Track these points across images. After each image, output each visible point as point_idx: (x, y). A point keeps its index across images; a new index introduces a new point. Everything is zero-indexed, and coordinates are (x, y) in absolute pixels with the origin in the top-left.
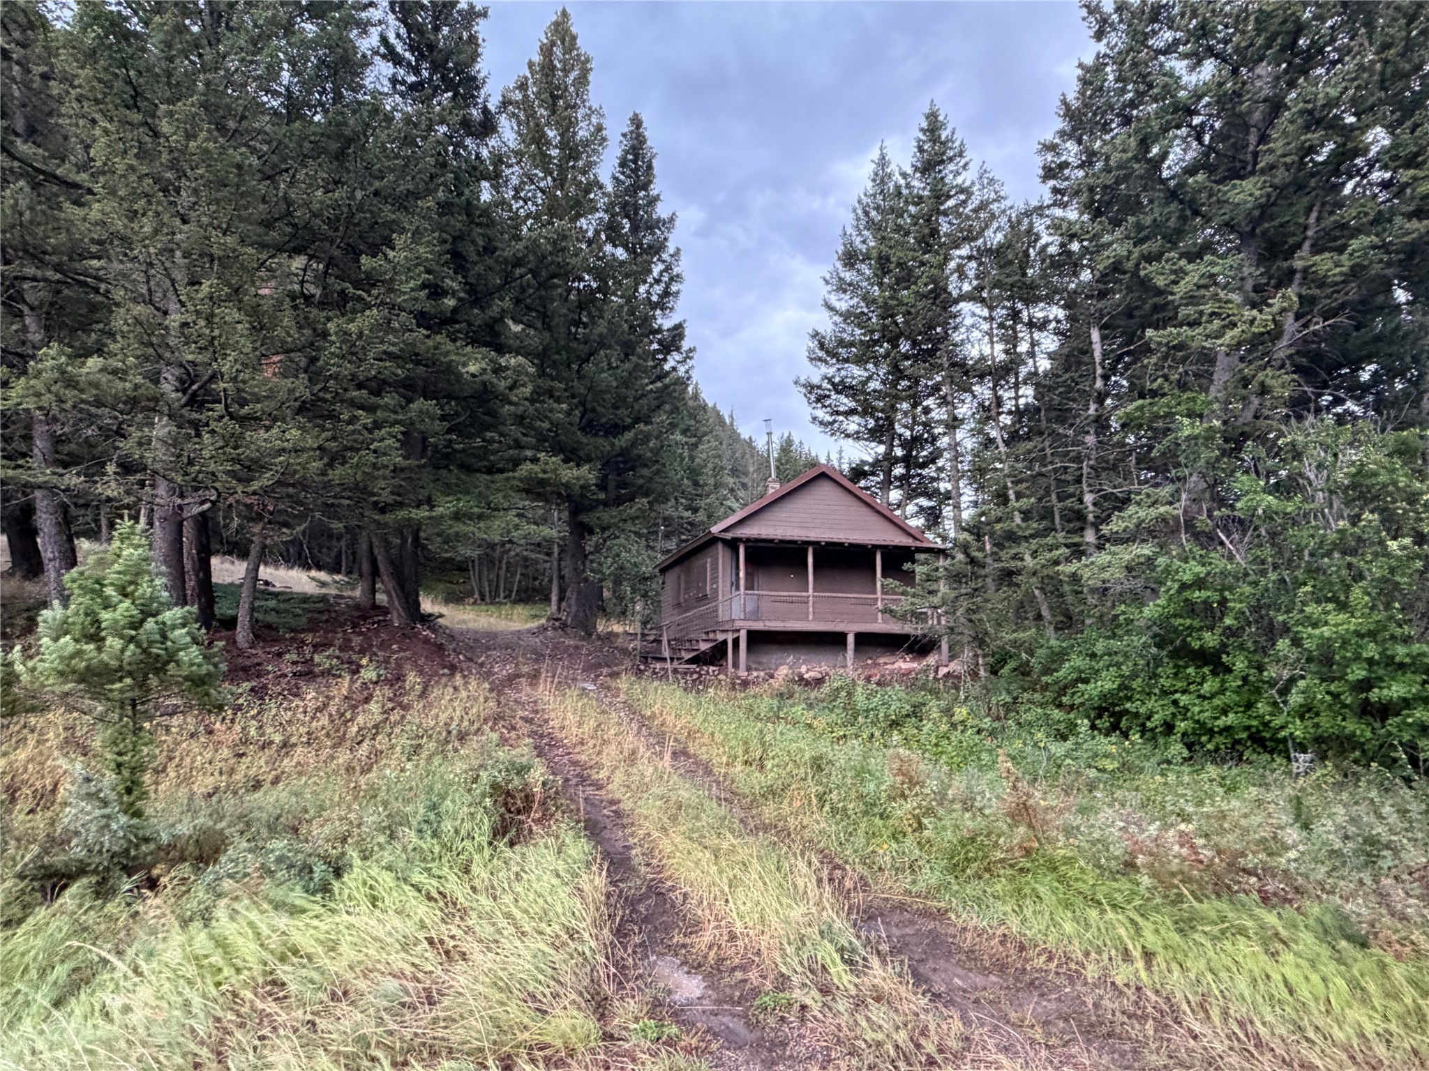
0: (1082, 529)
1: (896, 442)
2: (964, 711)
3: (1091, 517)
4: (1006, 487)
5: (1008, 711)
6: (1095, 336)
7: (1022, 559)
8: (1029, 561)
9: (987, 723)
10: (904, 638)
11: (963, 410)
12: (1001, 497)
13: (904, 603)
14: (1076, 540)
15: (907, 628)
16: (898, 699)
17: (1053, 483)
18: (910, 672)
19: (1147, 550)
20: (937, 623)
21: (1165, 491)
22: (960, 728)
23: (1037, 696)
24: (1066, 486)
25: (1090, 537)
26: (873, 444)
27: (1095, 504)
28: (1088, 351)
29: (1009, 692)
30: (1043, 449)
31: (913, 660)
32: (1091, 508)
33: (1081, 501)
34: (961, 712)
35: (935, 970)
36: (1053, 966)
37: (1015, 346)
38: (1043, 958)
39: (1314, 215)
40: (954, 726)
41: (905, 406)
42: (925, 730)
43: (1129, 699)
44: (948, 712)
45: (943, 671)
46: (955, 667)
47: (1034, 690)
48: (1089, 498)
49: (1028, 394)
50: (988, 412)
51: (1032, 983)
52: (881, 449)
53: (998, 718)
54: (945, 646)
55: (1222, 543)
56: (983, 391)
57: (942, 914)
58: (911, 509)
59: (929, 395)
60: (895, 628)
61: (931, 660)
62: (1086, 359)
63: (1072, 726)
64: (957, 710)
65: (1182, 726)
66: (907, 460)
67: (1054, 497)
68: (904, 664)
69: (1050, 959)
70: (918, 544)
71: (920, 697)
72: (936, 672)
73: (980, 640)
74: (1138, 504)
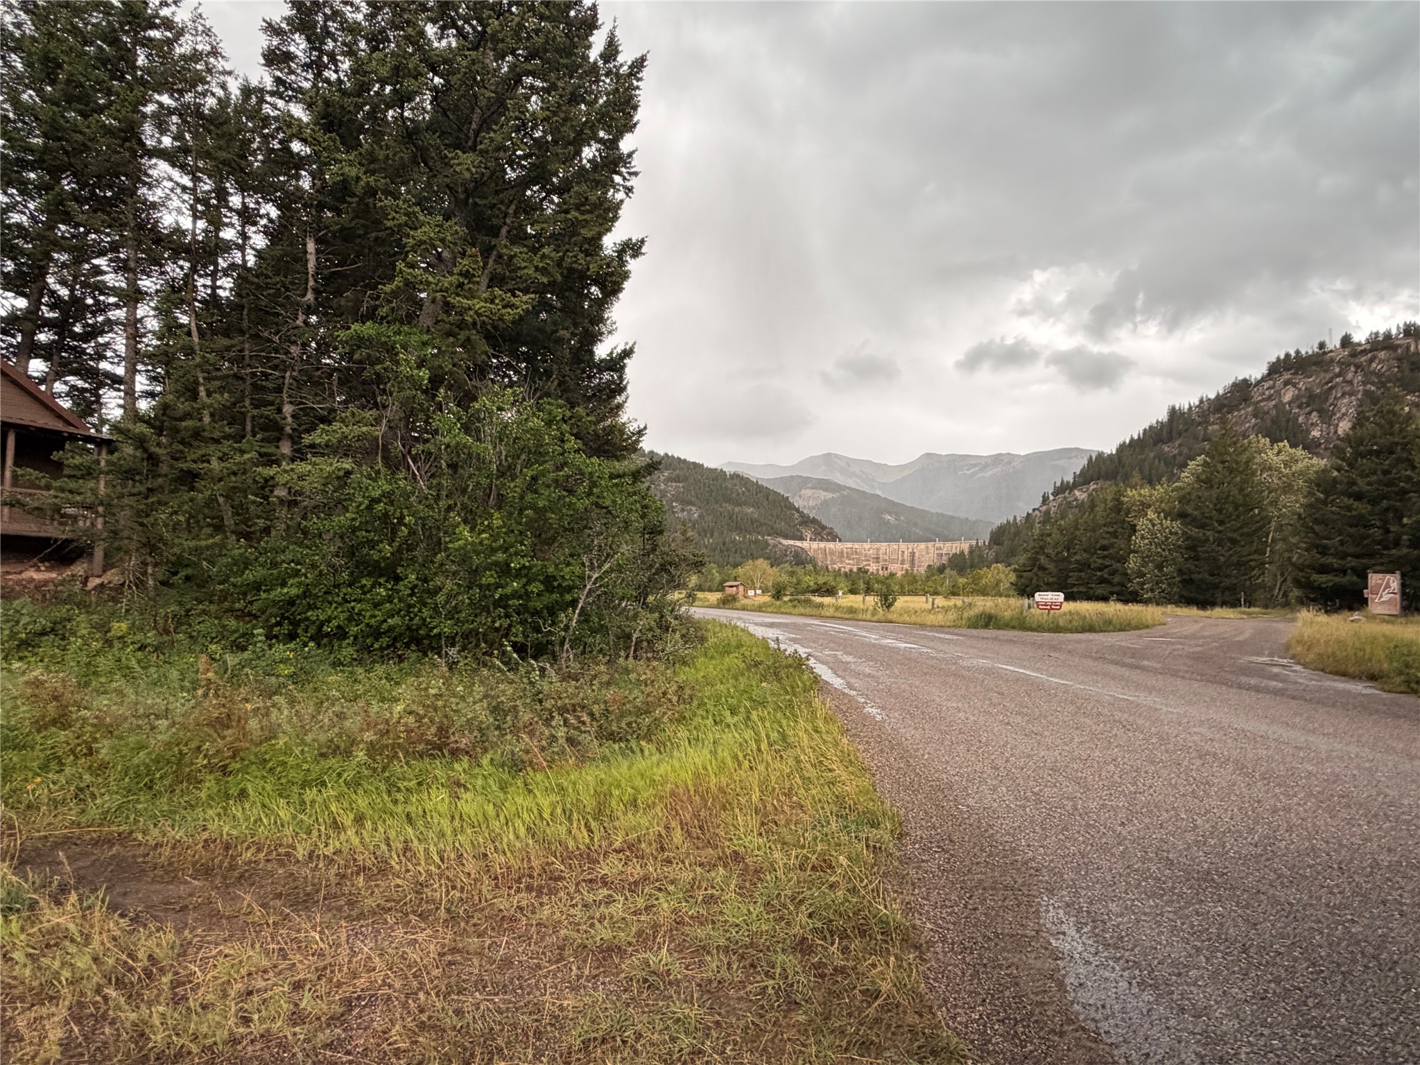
0: (279, 440)
1: (45, 299)
2: (124, 626)
3: (288, 429)
4: (197, 383)
5: (180, 624)
6: (311, 246)
7: (209, 462)
8: (215, 464)
9: (151, 637)
10: (45, 542)
11: (147, 284)
12: (191, 392)
13: (46, 497)
14: (272, 450)
15: (51, 530)
16: (30, 615)
17: (249, 389)
18: (46, 583)
19: (347, 464)
20: (91, 524)
21: (370, 414)
22: (117, 644)
23: (213, 608)
24: (263, 393)
25: (286, 448)
26: (10, 294)
27: (293, 416)
28: (302, 259)
29: (180, 604)
30: (242, 350)
31: (48, 570)
32: (290, 420)
33: (279, 410)
34: (120, 627)
35: (125, 894)
36: (261, 855)
37: (218, 230)
38: (253, 850)
39: (513, 207)
40: (109, 643)
41: (64, 257)
42: (72, 648)
43: (312, 607)
44: (104, 628)
45: (94, 582)
46: (112, 577)
47: (211, 602)
48: (288, 409)
49: (226, 288)
50: (176, 295)
51: (242, 876)
52: (22, 303)
53: (167, 632)
54: (99, 554)
55: (409, 467)
56: (177, 270)
57: (123, 838)
58: (59, 387)
59: (101, 254)
60: (29, 528)
61: (79, 569)
62: (298, 267)
63: (248, 635)
64: (115, 625)
65: (354, 629)
66: (60, 327)
67: (247, 402)
68: (37, 574)
69: (259, 850)
70: (71, 430)
71: (62, 611)
72: (85, 583)
73: (151, 546)
74: (343, 421)
